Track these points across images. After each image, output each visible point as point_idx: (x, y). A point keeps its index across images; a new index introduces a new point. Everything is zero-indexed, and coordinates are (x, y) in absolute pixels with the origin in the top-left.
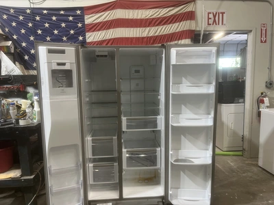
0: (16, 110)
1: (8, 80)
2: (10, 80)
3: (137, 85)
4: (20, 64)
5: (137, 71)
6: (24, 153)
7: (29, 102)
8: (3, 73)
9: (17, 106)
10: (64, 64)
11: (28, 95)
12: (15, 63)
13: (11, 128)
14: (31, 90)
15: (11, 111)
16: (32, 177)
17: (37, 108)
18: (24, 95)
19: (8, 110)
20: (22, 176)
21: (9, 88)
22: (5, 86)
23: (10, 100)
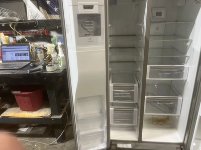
0: (43, 54)
1: (34, 24)
2: (36, 25)
3: (157, 29)
4: (43, 8)
5: (159, 14)
6: (52, 95)
7: (53, 45)
8: (29, 18)
9: (43, 49)
10: (91, 7)
11: (52, 39)
12: (39, 8)
13: (39, 74)
14: (54, 34)
15: (39, 55)
16: (60, 117)
17: (61, 54)
18: (48, 39)
19: (36, 53)
20: (52, 115)
21: (36, 32)
22: (32, 30)
23: (37, 44)
